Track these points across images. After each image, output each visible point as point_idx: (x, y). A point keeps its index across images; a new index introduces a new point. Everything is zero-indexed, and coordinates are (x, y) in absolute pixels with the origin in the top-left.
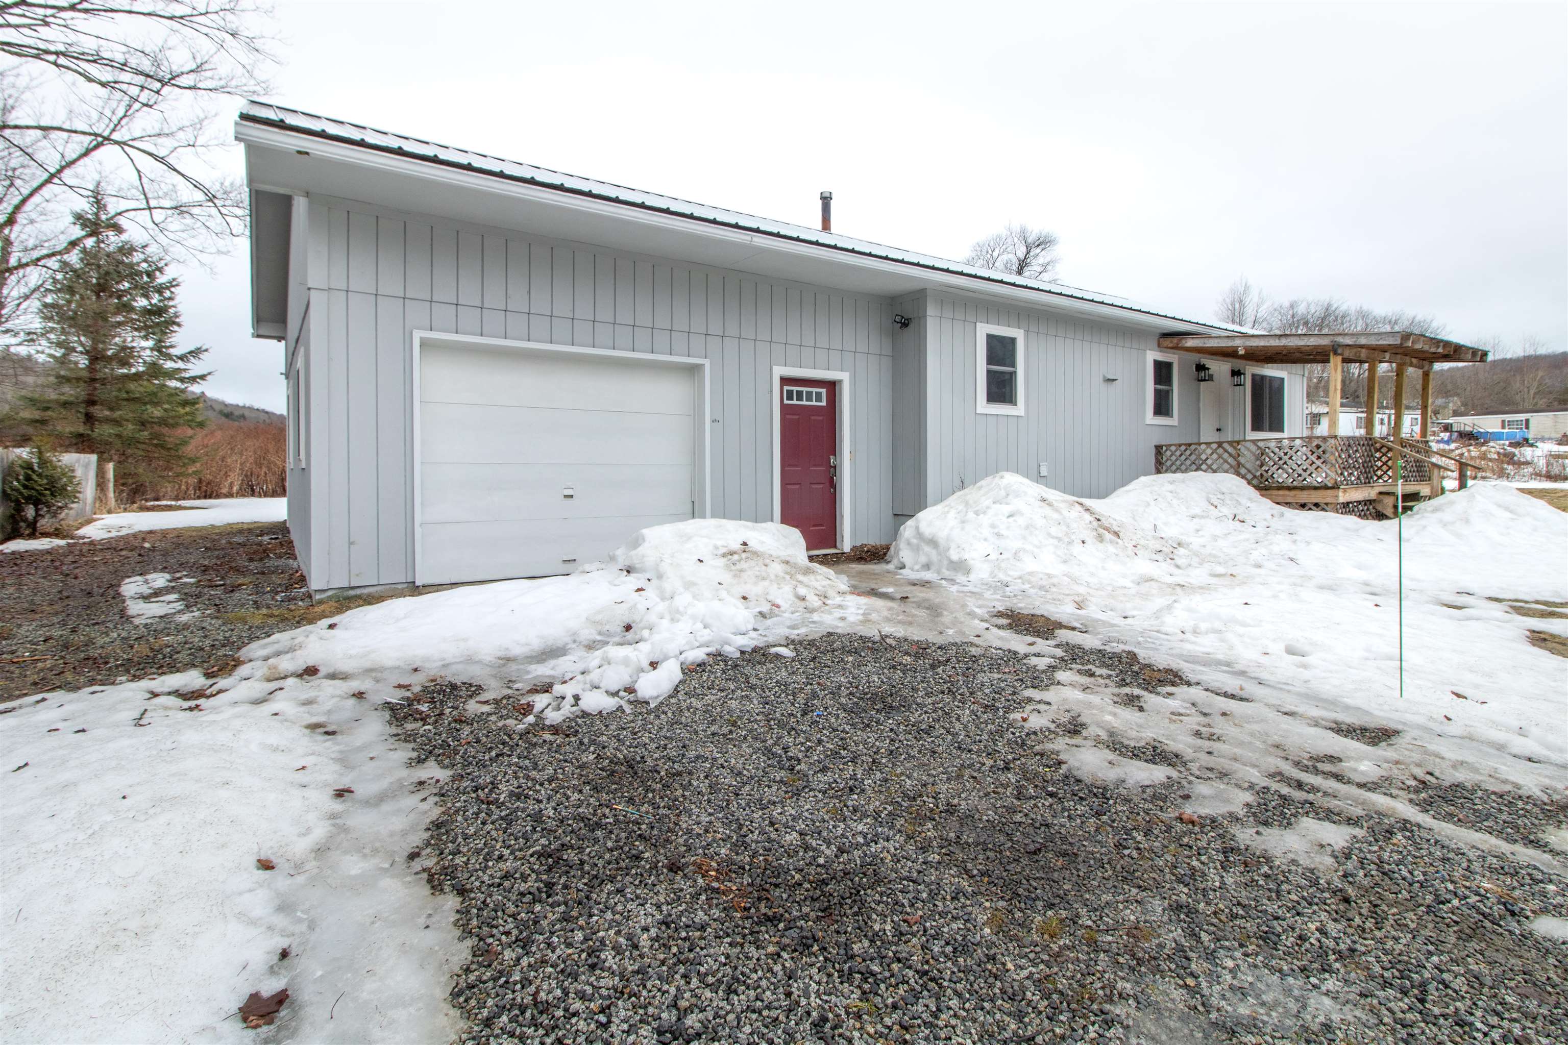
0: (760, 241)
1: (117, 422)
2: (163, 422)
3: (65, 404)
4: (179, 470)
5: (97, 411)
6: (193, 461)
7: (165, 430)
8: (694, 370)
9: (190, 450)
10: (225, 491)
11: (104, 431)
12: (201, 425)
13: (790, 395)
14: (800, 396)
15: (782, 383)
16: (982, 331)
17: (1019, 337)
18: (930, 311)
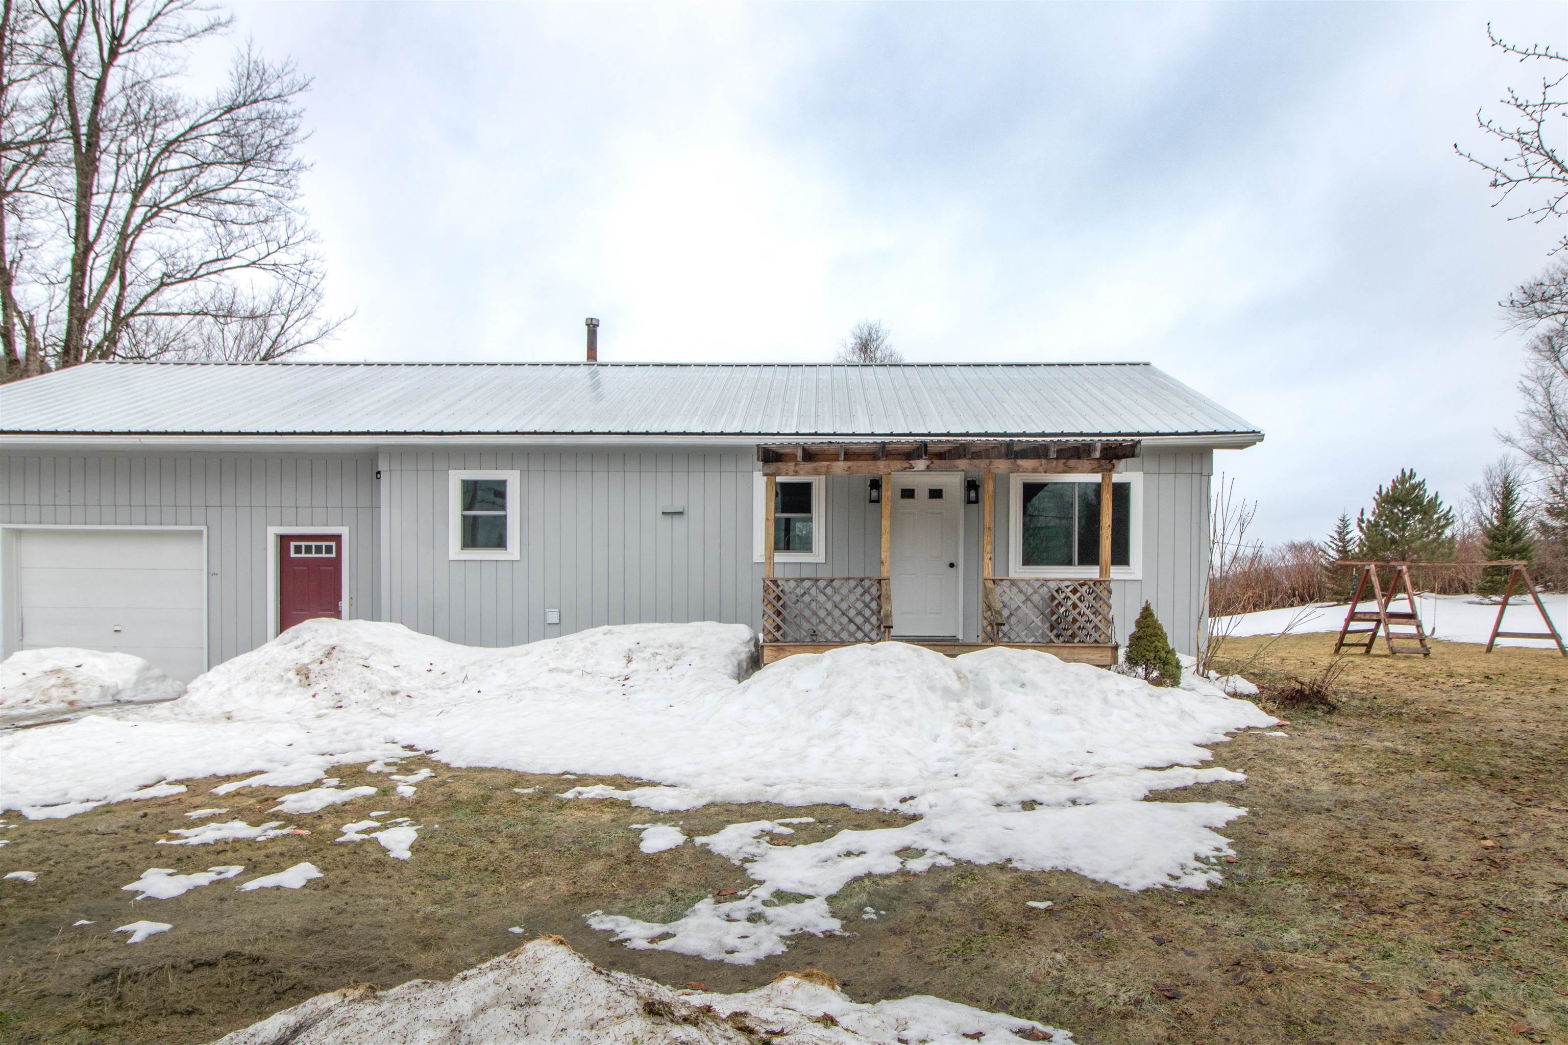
13: (298, 549)
14: (308, 549)
15: (284, 540)
16: (456, 478)
17: (513, 479)
18: (382, 466)
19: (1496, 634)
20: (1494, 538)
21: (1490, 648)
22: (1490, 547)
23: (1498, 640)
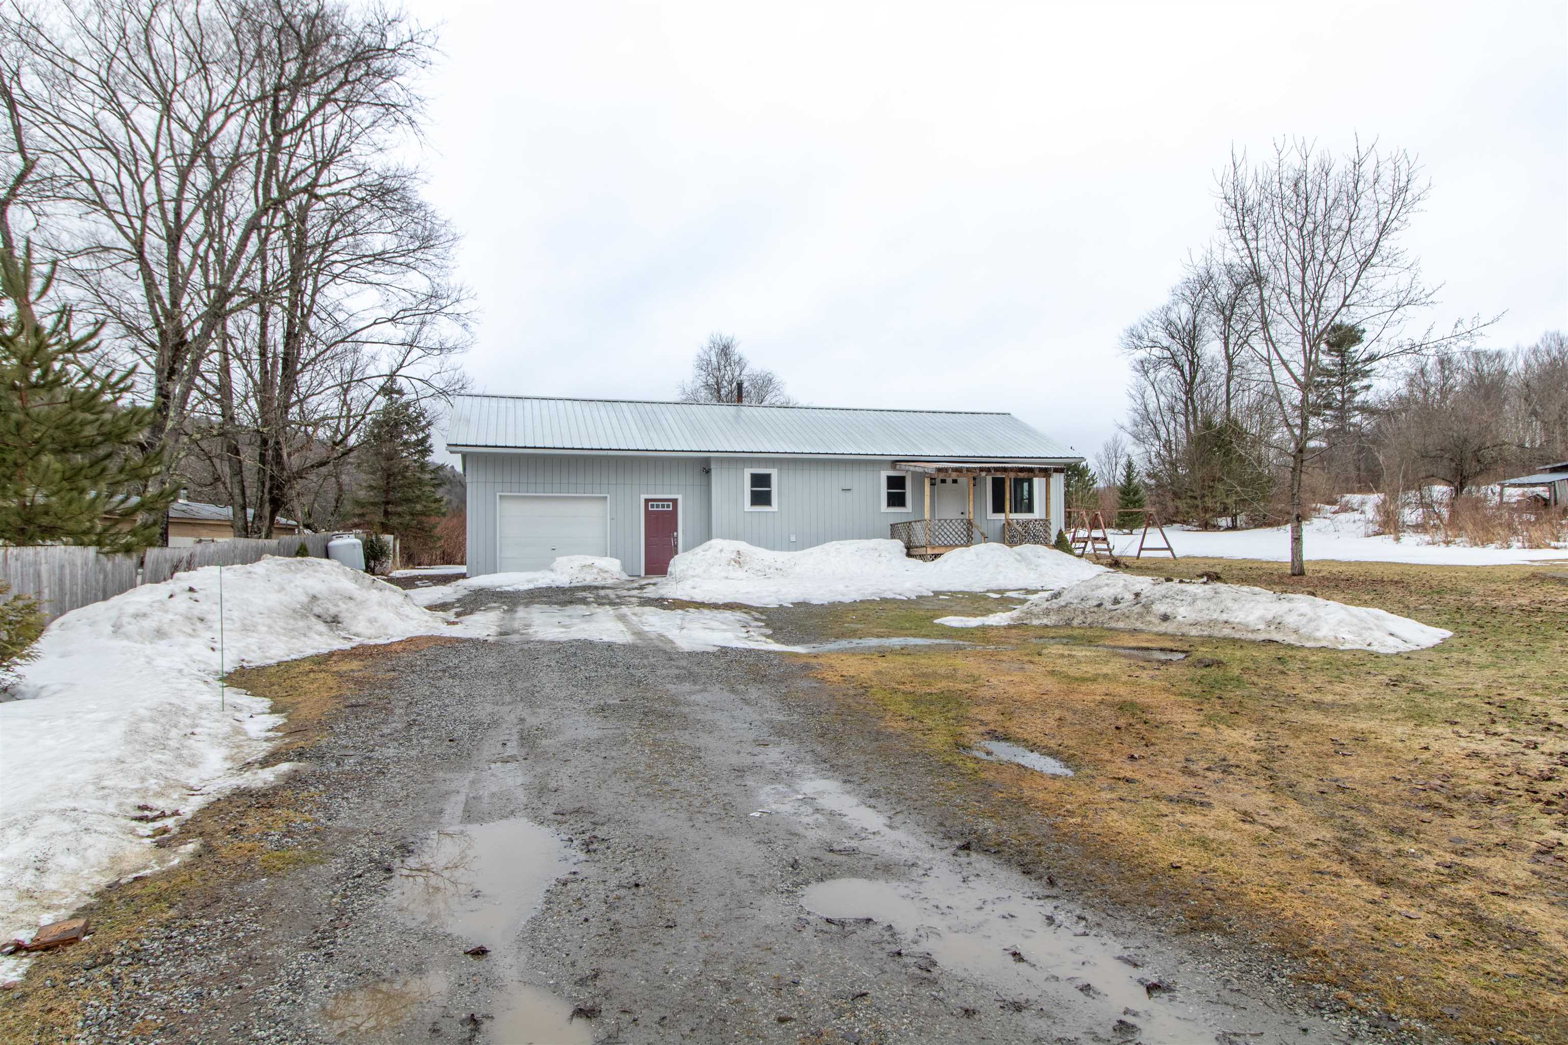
0: (610, 453)
1: (399, 515)
2: (423, 514)
3: (374, 504)
4: (431, 545)
5: (390, 508)
6: (439, 539)
7: (424, 518)
8: (606, 498)
9: (438, 531)
10: (459, 560)
11: (395, 521)
12: (444, 514)
13: (652, 506)
14: (658, 506)
15: (647, 501)
16: (748, 473)
17: (774, 473)
18: (713, 466)
19: (1141, 549)
20: (1123, 493)
21: (1138, 557)
22: (1122, 499)
23: (1144, 554)
